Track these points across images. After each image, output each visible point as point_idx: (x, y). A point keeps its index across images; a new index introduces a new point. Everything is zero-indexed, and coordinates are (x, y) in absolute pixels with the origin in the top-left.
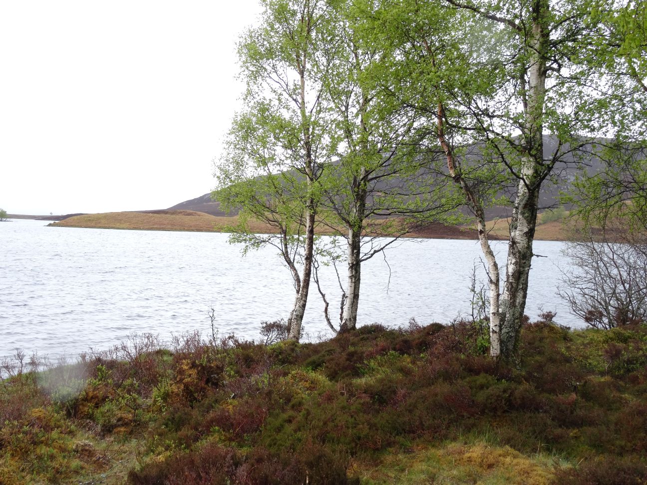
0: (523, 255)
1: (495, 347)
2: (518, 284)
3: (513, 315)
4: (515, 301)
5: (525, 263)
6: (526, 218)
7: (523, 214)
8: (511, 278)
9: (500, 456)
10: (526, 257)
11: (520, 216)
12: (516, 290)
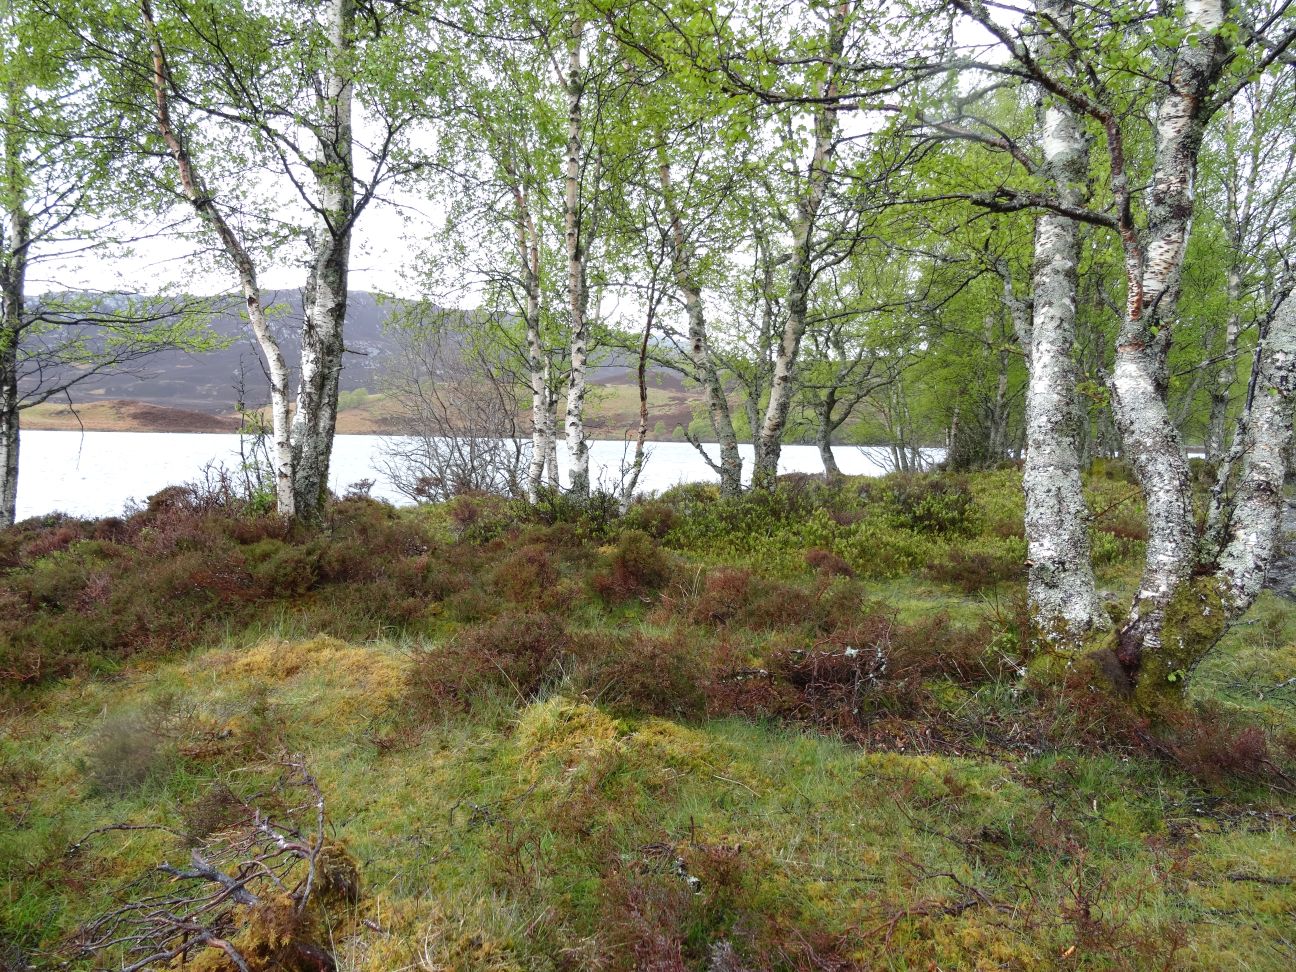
0: (328, 348)
1: (286, 502)
2: (320, 397)
3: (315, 448)
4: (316, 425)
5: (331, 361)
6: (330, 284)
7: (325, 277)
8: (308, 386)
9: (309, 651)
10: (333, 351)
11: (320, 282)
12: (318, 407)
